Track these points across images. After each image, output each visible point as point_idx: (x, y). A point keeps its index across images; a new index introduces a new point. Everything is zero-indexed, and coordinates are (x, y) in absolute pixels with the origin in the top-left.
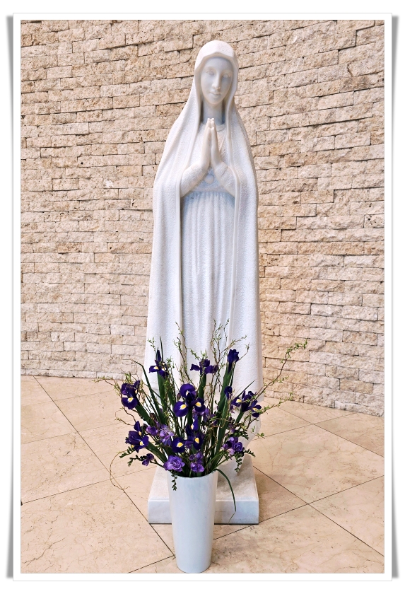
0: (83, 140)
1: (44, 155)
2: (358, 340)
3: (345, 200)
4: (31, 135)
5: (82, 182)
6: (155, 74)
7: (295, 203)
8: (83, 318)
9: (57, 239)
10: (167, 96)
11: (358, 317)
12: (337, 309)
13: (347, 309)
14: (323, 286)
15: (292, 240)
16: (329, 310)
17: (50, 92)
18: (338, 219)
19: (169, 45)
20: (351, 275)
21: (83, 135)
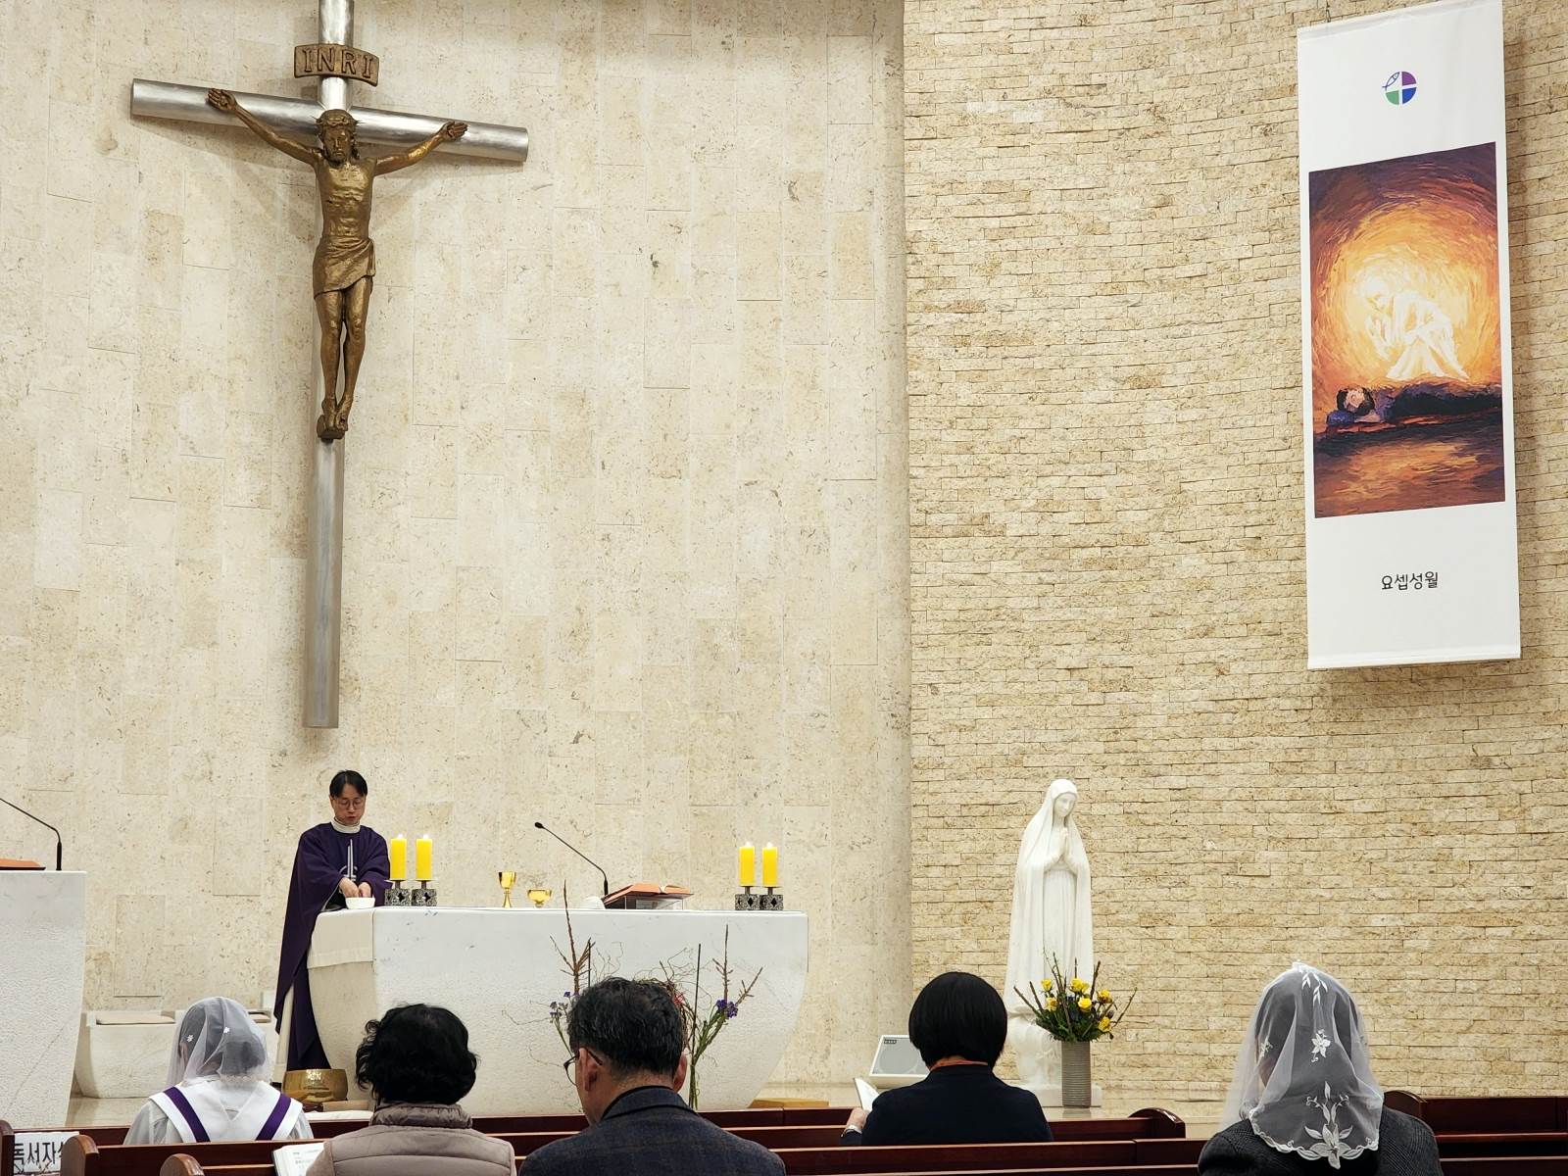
0: (1178, 795)
1: (1129, 811)
2: (1506, 1017)
3: (1481, 871)
4: (1113, 788)
5: (1174, 843)
6: (1269, 730)
7: (1432, 872)
8: (1171, 1010)
9: (1140, 911)
10: (1283, 753)
11: (1503, 991)
12: (1482, 984)
13: (1493, 984)
14: (1466, 960)
15: (1431, 911)
16: (1474, 986)
17: (1139, 741)
18: (1474, 890)
19: (1287, 703)
20: (1493, 948)
21: (1180, 790)
